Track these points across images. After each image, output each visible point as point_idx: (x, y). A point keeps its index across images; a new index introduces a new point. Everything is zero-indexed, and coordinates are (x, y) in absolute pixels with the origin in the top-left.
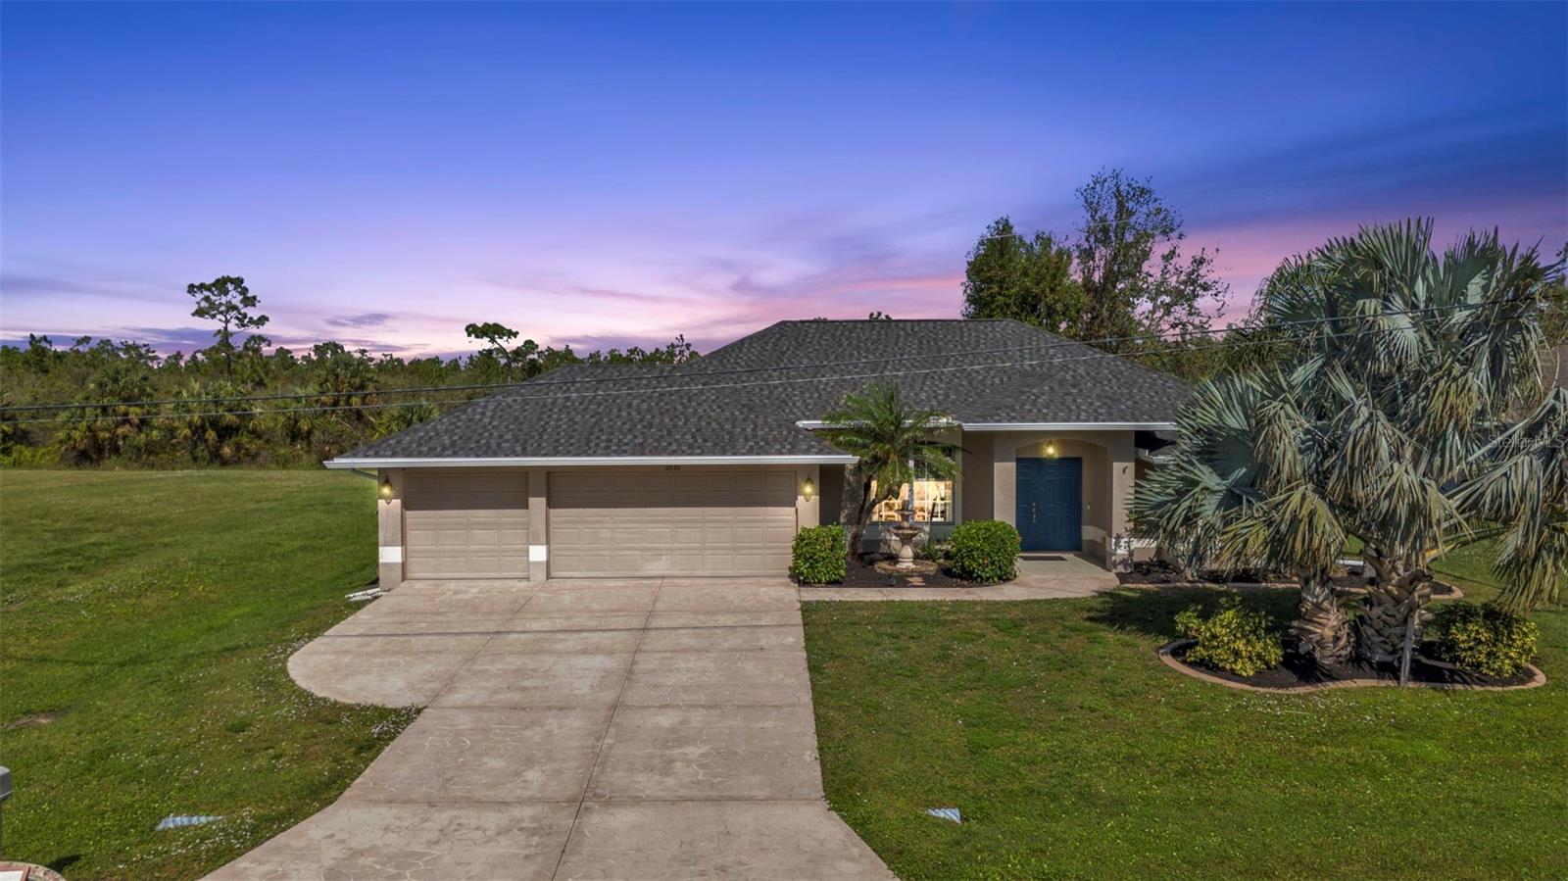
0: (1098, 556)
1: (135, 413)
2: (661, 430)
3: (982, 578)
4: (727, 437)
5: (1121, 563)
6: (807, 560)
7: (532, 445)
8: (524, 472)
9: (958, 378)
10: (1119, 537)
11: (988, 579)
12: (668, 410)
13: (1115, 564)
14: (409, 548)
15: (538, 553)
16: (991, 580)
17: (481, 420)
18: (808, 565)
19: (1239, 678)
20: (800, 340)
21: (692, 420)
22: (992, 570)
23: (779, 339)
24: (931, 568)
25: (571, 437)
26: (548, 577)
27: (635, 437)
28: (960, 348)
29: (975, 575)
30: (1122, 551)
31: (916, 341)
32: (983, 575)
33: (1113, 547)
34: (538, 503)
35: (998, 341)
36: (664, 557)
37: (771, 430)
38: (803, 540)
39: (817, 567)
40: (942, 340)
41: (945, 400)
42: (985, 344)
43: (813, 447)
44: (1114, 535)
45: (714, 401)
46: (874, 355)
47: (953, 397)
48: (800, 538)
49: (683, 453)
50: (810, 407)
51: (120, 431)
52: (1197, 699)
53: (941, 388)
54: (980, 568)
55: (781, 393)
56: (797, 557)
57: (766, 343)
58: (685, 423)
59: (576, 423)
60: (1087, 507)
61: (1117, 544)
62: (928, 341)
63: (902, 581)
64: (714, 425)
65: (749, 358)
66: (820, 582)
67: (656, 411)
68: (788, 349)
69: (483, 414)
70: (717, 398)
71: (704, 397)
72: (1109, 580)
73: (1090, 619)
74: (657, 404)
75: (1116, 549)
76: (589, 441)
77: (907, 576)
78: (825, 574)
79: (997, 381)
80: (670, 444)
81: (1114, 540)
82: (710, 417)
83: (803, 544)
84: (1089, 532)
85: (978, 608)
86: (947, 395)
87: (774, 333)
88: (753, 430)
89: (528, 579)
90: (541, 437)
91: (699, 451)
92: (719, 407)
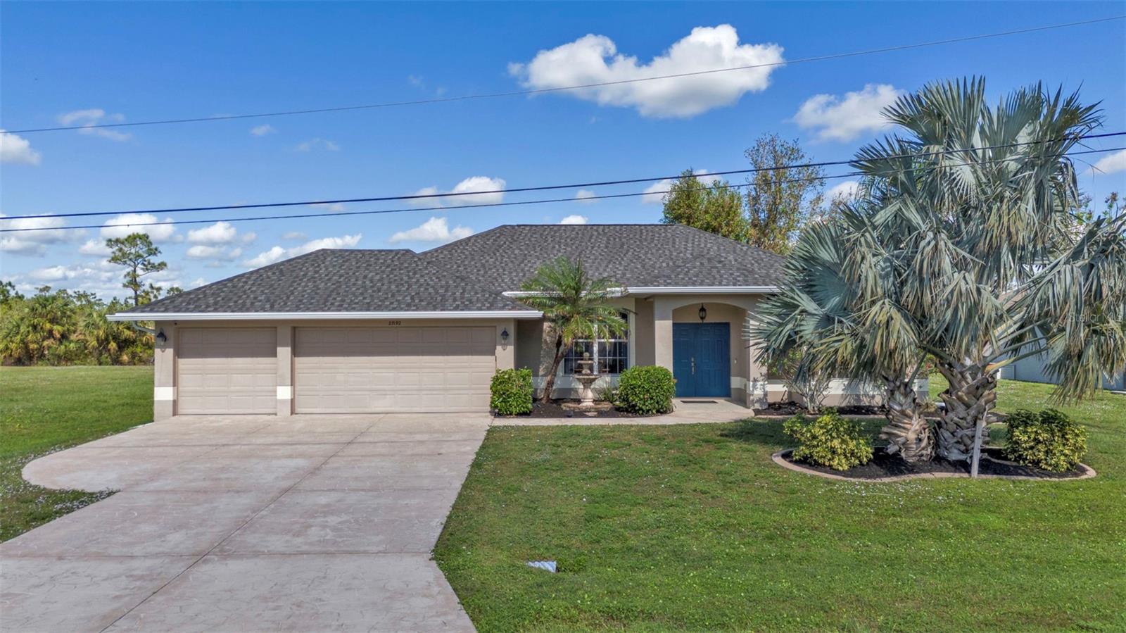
0: (741, 398)
1: (57, 329)
2: (387, 294)
3: (643, 411)
4: (439, 298)
5: (757, 401)
6: (501, 395)
7: (279, 304)
8: (273, 325)
9: (634, 263)
10: (755, 380)
11: (648, 411)
12: (395, 280)
13: (753, 402)
14: (180, 389)
15: (284, 393)
16: (650, 412)
17: (243, 287)
18: (501, 399)
19: (836, 472)
20: (515, 238)
21: (413, 287)
22: (651, 404)
23: (499, 237)
24: (606, 406)
25: (313, 298)
26: (293, 412)
27: (365, 298)
28: (638, 243)
29: (637, 408)
30: (758, 393)
31: (605, 239)
32: (644, 408)
33: (751, 389)
34: (284, 352)
35: (668, 239)
36: (388, 396)
37: (476, 293)
38: (498, 379)
39: (509, 402)
40: (625, 238)
41: (621, 277)
42: (658, 240)
43: (508, 305)
44: (752, 379)
45: (434, 274)
46: (571, 247)
47: (628, 276)
48: (496, 379)
49: (401, 309)
50: (515, 282)
51: (45, 343)
52: (796, 485)
53: (620, 270)
54: (642, 402)
55: (494, 272)
56: (494, 393)
57: (488, 240)
58: (408, 289)
59: (319, 289)
60: (734, 362)
61: (754, 387)
62: (615, 239)
63: (581, 414)
64: (431, 290)
65: (473, 249)
66: (511, 414)
67: (386, 282)
68: (505, 243)
69: (246, 282)
70: (437, 272)
71: (427, 272)
72: (746, 413)
73: (722, 435)
74: (388, 276)
75: (753, 390)
76: (326, 301)
77: (586, 412)
78: (515, 407)
79: (664, 265)
80: (392, 303)
81: (751, 383)
82: (428, 284)
83: (498, 383)
84: (735, 382)
85: (633, 429)
86: (624, 274)
87: (496, 233)
88: (461, 293)
89: (276, 414)
90: (288, 298)
91: (415, 308)
92: (437, 278)
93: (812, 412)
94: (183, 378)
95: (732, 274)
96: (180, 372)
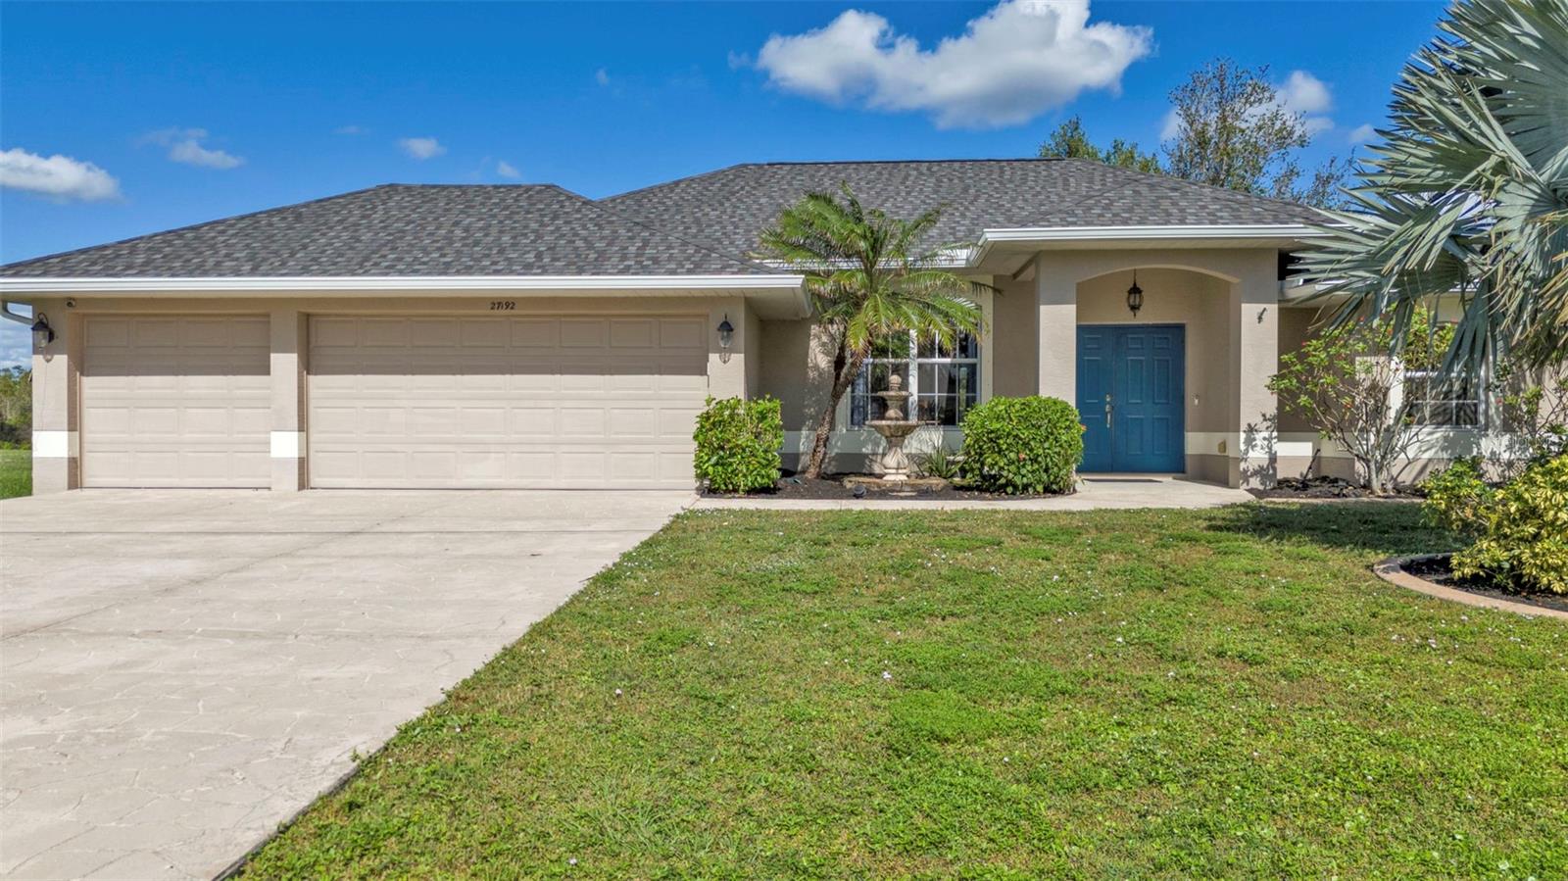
0: (1215, 471)
2: (490, 249)
3: (1015, 487)
4: (593, 256)
5: (1255, 473)
6: (714, 451)
7: (272, 264)
8: (261, 310)
9: (991, 214)
10: (1251, 429)
11: (1026, 487)
12: (513, 228)
13: (1245, 476)
14: (87, 436)
15: (286, 445)
16: (1031, 490)
17: (213, 238)
18: (714, 459)
20: (762, 181)
21: (546, 238)
22: (1033, 472)
23: (732, 180)
24: (936, 482)
25: (341, 255)
26: (303, 484)
27: (443, 255)
28: (997, 185)
29: (1003, 481)
30: (1257, 456)
31: (933, 180)
32: (1018, 480)
33: (1243, 447)
34: (284, 363)
35: (1056, 178)
36: (493, 455)
37: (669, 247)
38: (708, 418)
39: (731, 464)
40: (971, 178)
41: (966, 236)
42: (1035, 181)
43: (731, 266)
44: (1243, 426)
45: (591, 219)
46: (868, 193)
48: (705, 418)
50: (755, 245)
53: (963, 225)
54: (1013, 468)
55: (716, 231)
56: (702, 446)
57: (712, 184)
58: (533, 242)
59: (360, 241)
60: (1192, 402)
61: (1250, 442)
62: (951, 180)
63: (884, 494)
64: (579, 243)
65: (682, 198)
66: (735, 490)
67: (494, 231)
68: (742, 188)
70: (599, 216)
71: (579, 216)
72: (1240, 495)
74: (501, 222)
75: (1247, 451)
76: (367, 259)
77: (893, 491)
78: (745, 476)
80: (494, 263)
81: (1243, 436)
82: (576, 235)
83: (708, 426)
84: (1196, 443)
85: (1000, 516)
87: (727, 175)
88: (639, 248)
89: (269, 488)
90: (292, 255)
91: (539, 271)
92: (596, 225)
93: (1381, 494)
94: (90, 416)
95: (1203, 207)
96: (86, 403)
